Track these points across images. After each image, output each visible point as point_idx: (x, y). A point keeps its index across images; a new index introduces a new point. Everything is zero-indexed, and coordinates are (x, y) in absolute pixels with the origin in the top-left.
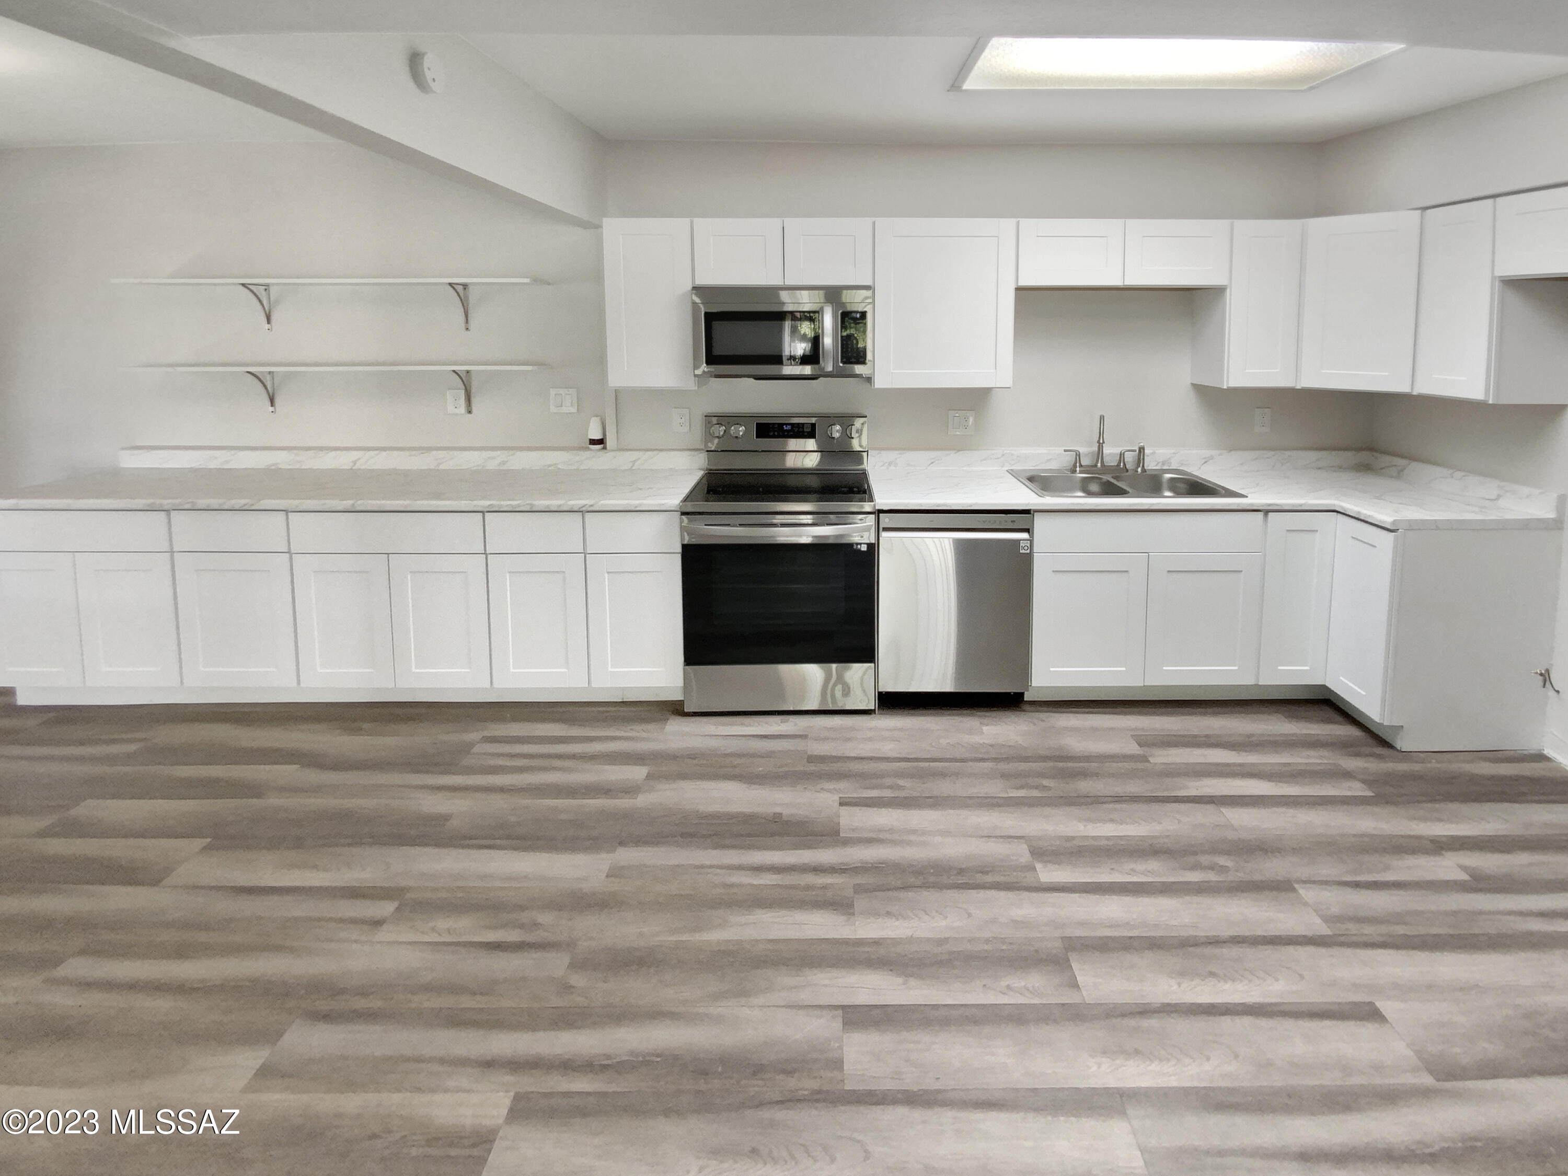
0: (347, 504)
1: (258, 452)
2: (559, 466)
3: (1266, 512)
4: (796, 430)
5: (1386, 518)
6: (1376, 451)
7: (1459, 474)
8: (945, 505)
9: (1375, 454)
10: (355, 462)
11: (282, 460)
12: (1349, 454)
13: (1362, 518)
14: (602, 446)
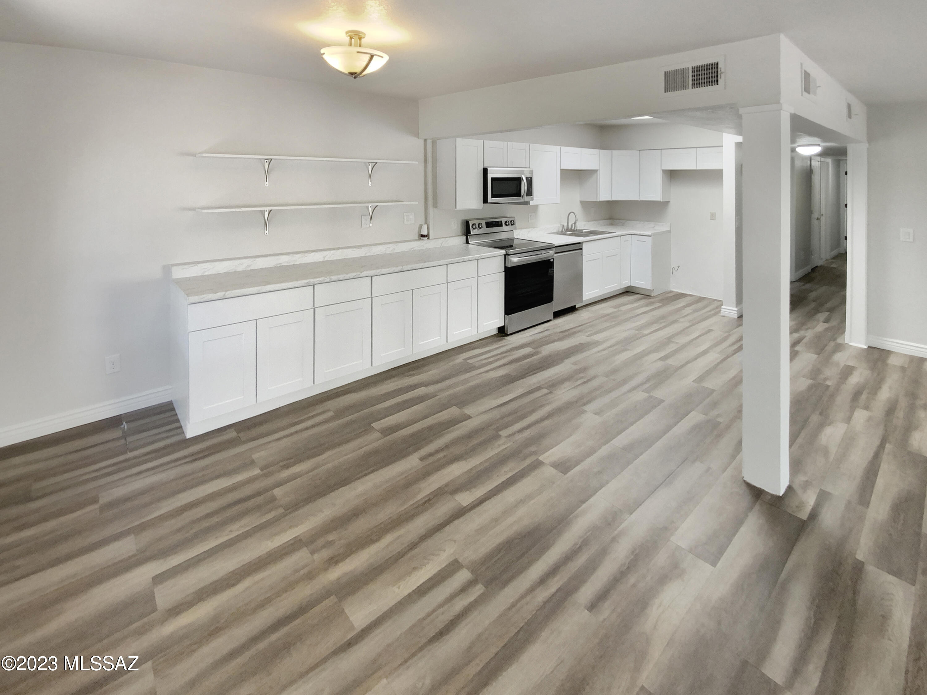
0: (399, 268)
1: (268, 258)
2: (415, 249)
3: (621, 236)
4: (497, 224)
5: (649, 233)
6: (615, 219)
7: (642, 222)
8: (567, 243)
9: (614, 220)
10: (324, 257)
11: (284, 260)
12: (608, 220)
13: (641, 234)
14: (427, 238)
